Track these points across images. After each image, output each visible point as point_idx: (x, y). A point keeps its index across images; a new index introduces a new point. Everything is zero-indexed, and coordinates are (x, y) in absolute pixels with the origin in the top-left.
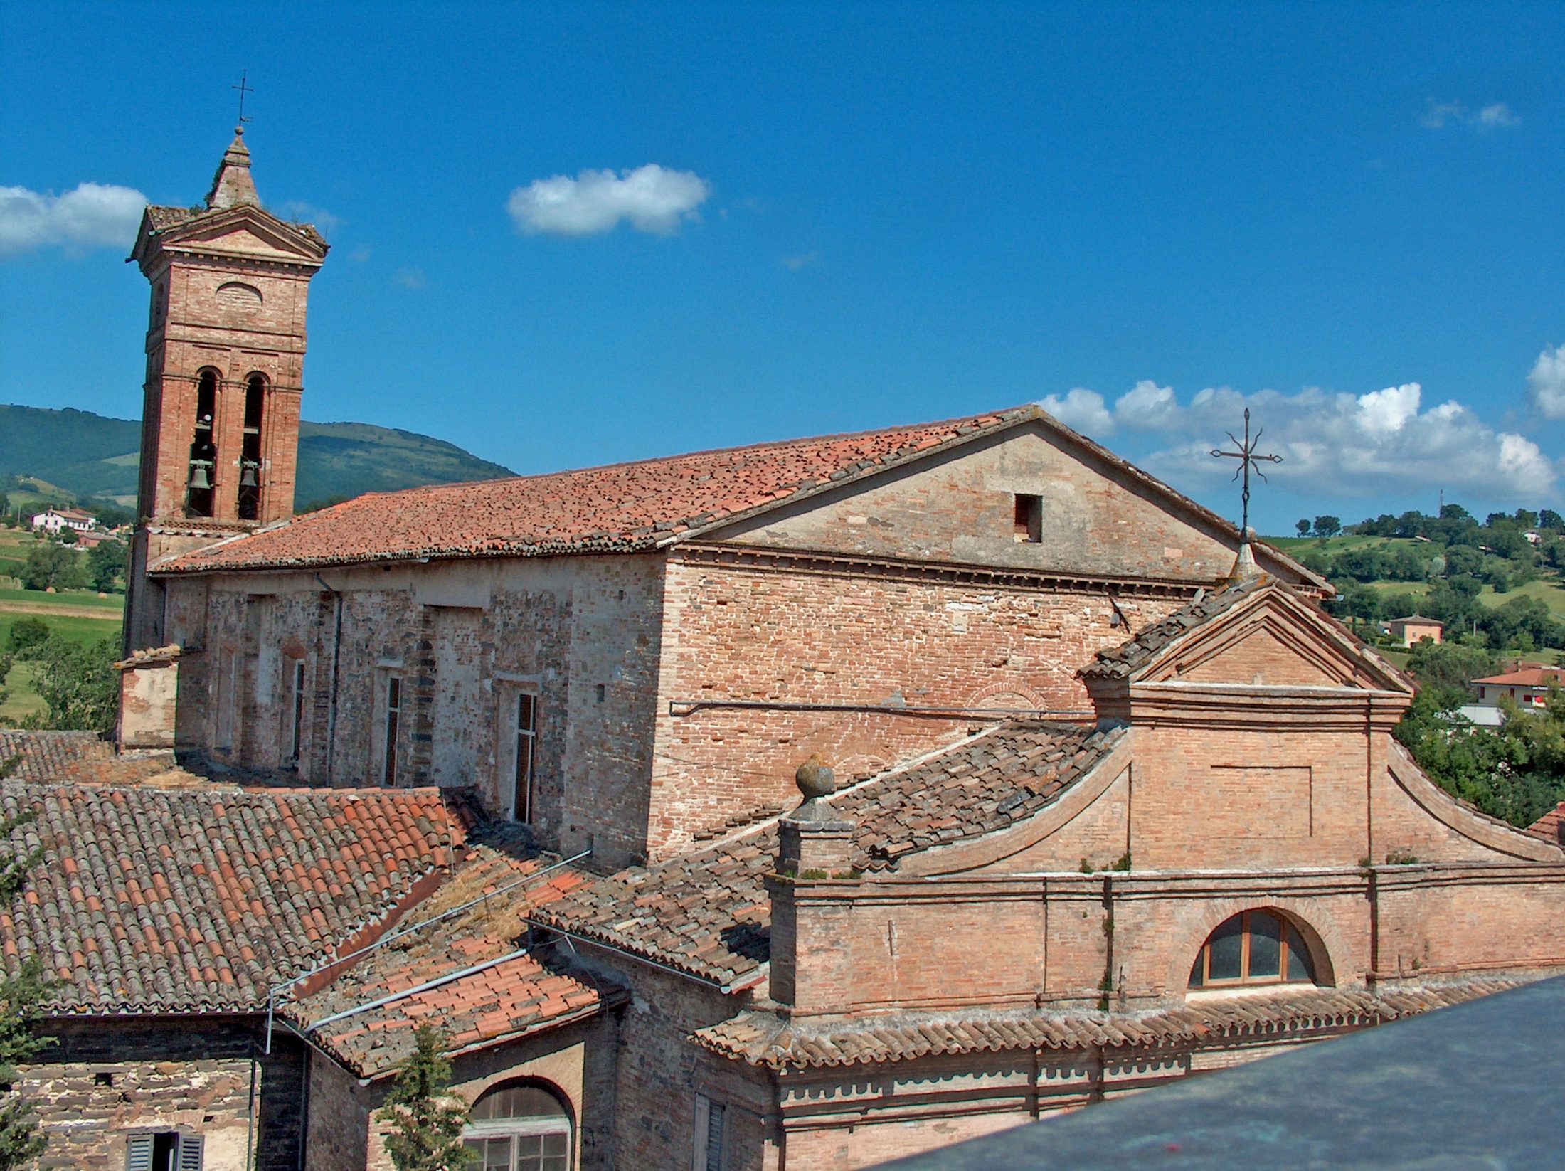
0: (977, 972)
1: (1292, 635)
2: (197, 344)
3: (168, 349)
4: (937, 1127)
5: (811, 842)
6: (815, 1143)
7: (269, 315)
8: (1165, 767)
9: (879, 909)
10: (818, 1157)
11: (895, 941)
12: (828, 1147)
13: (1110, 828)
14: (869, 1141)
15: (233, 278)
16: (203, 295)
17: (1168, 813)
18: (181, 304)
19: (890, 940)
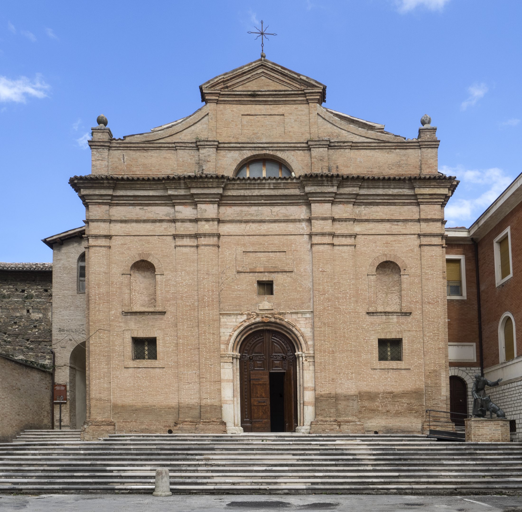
0: (153, 168)
1: (274, 77)
4: (140, 209)
5: (96, 133)
6: (98, 209)
8: (223, 115)
9: (120, 151)
10: (99, 212)
11: (125, 160)
12: (102, 210)
13: (202, 132)
14: (118, 211)
17: (224, 127)
19: (124, 159)
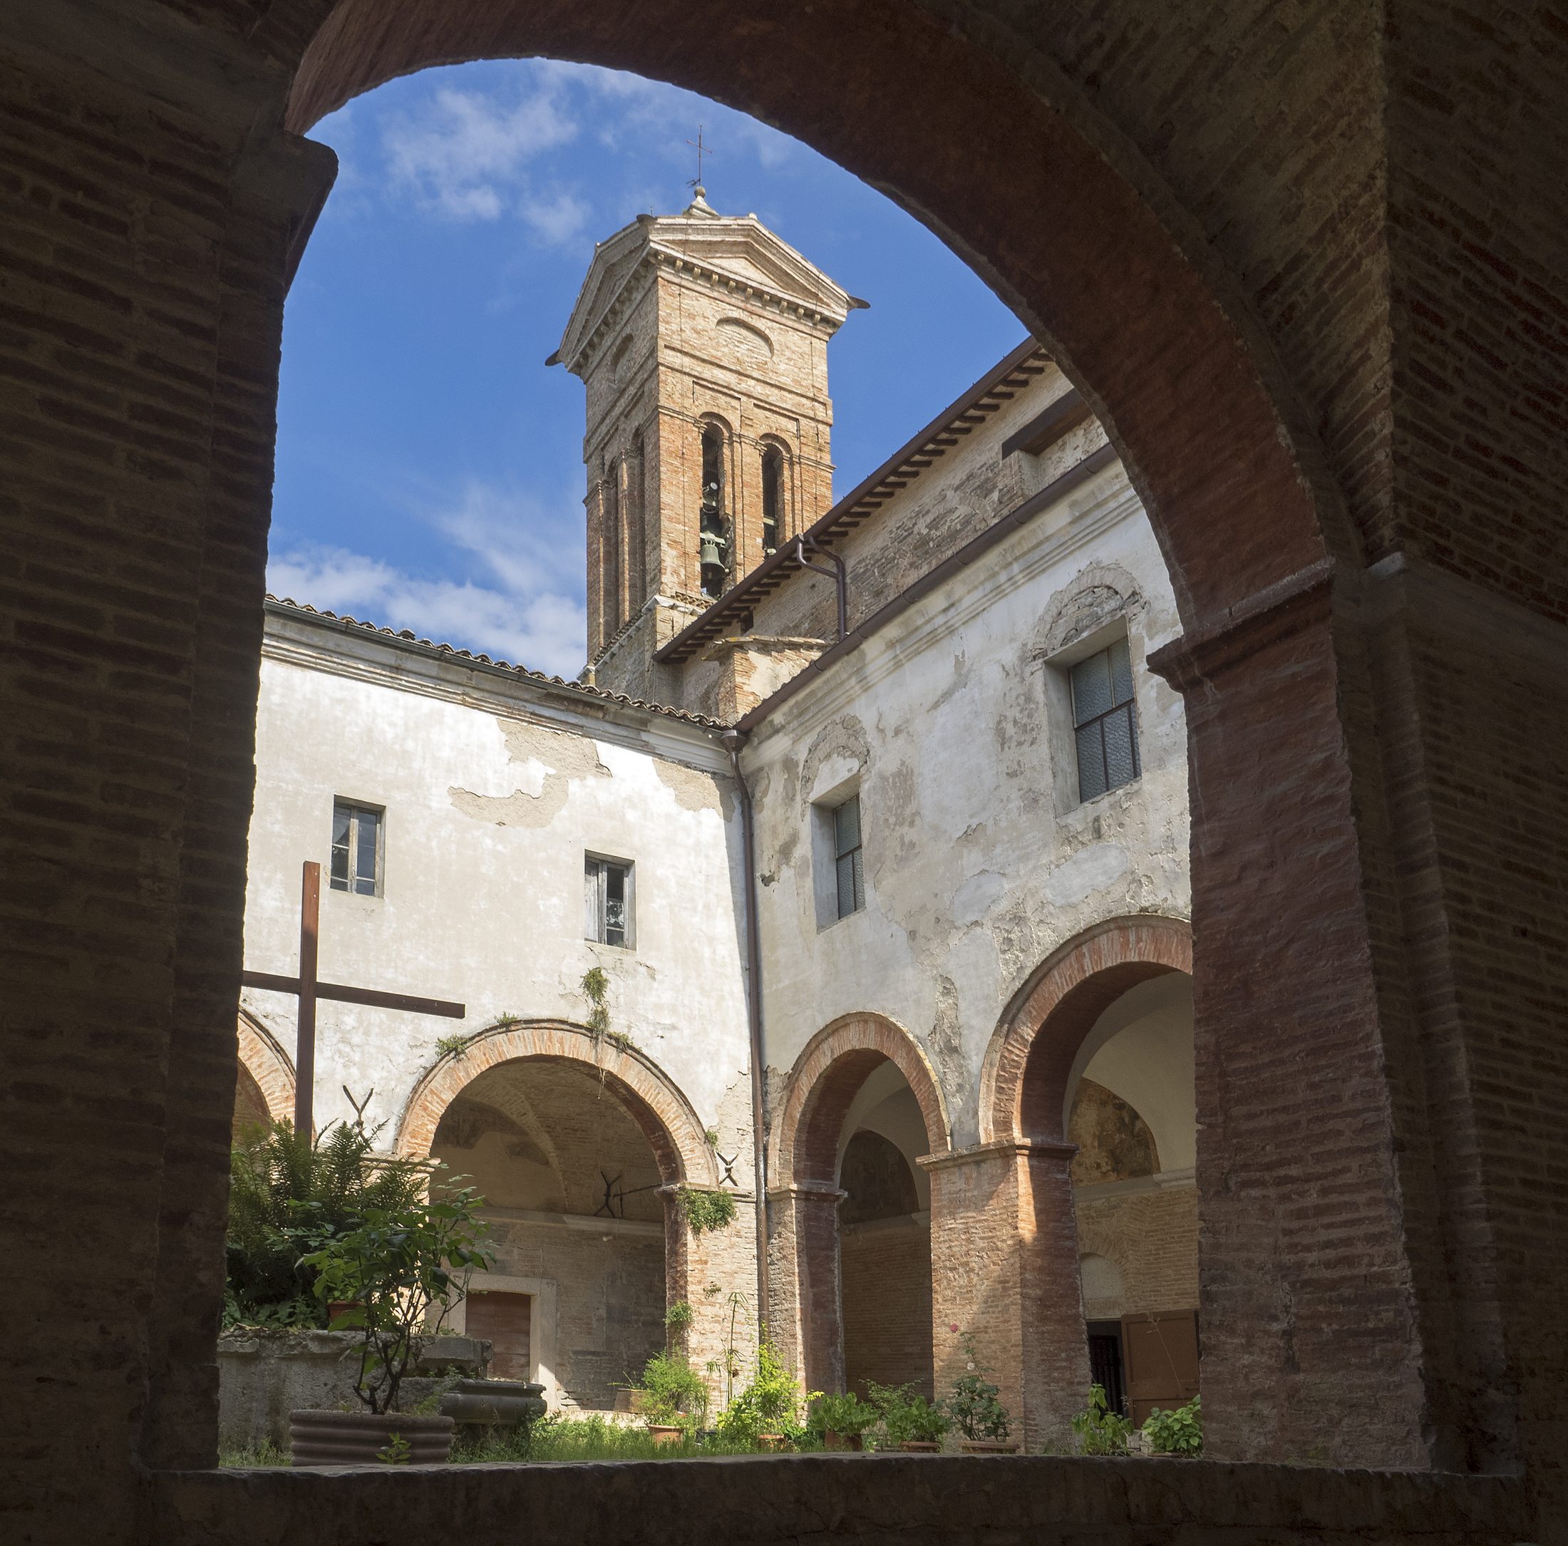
2: (698, 381)
3: (662, 377)
7: (784, 371)
15: (736, 314)
16: (700, 324)
18: (674, 327)
